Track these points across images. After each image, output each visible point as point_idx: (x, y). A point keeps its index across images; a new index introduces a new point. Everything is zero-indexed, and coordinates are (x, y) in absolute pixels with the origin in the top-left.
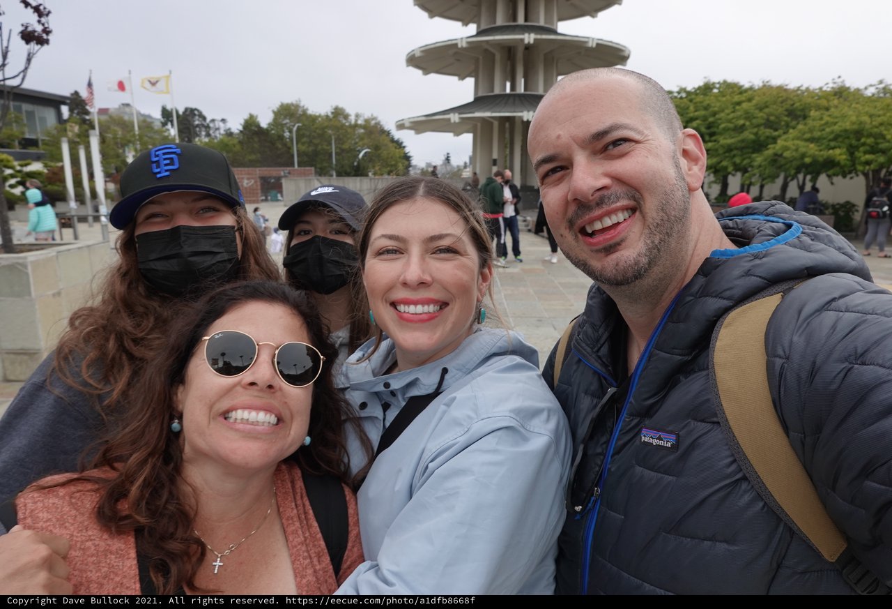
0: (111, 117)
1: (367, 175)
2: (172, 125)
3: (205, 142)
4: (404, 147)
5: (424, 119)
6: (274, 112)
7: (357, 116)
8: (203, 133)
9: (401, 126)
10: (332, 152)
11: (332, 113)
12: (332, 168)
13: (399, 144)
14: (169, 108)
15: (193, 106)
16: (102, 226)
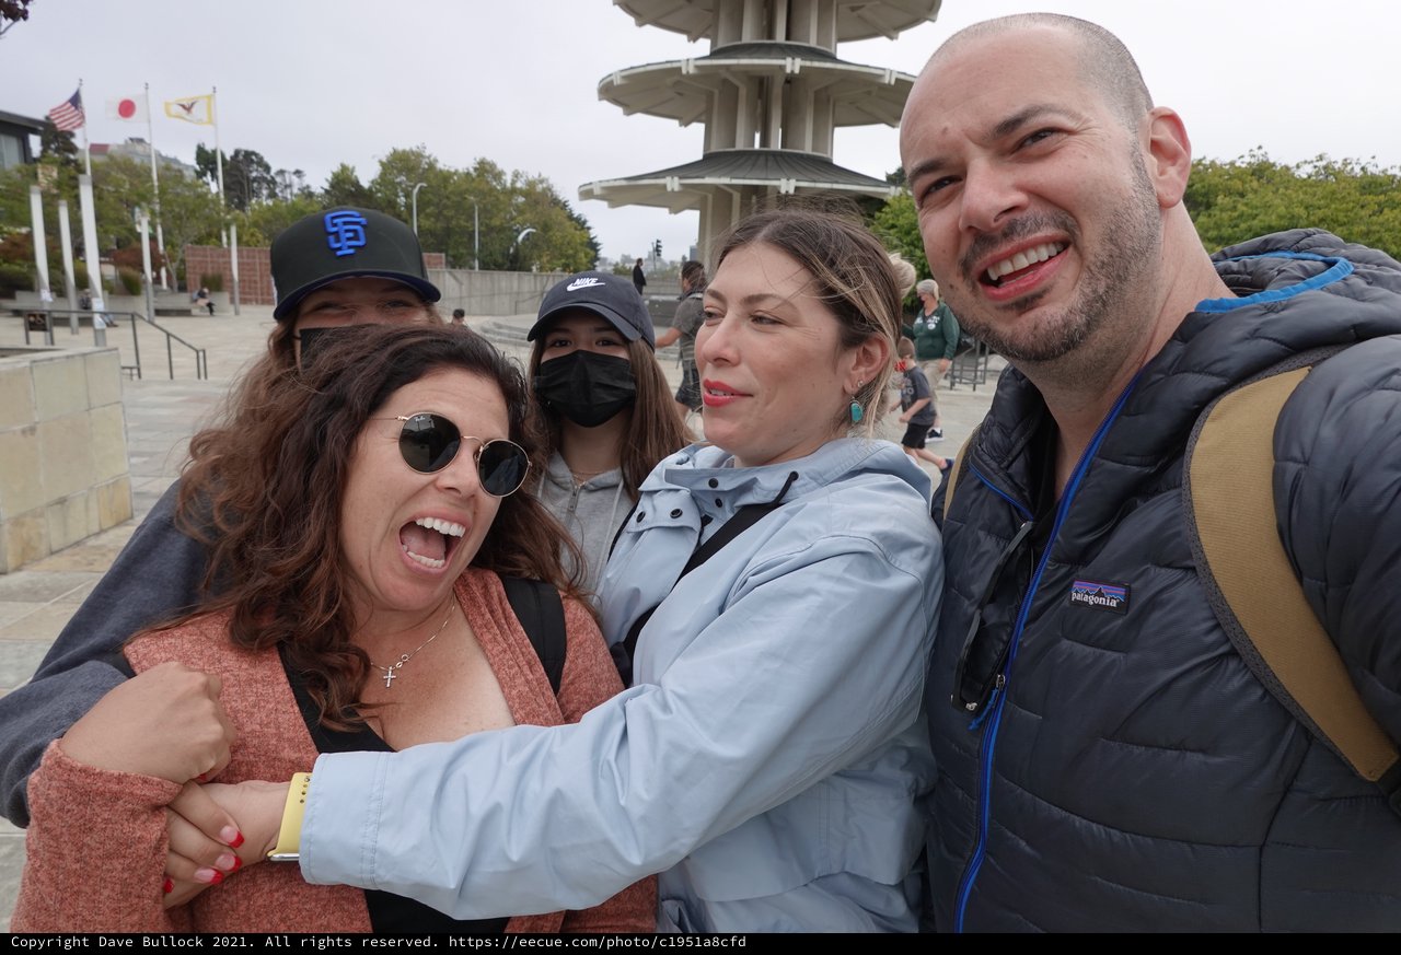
0: (111, 158)
1: (530, 270)
2: (214, 176)
3: (268, 205)
4: (589, 228)
5: (624, 183)
6: (382, 164)
7: (516, 175)
8: (265, 192)
9: (587, 194)
10: (474, 231)
11: (476, 169)
12: (473, 256)
13: (581, 224)
14: (209, 148)
15: (250, 148)
16: (96, 331)
